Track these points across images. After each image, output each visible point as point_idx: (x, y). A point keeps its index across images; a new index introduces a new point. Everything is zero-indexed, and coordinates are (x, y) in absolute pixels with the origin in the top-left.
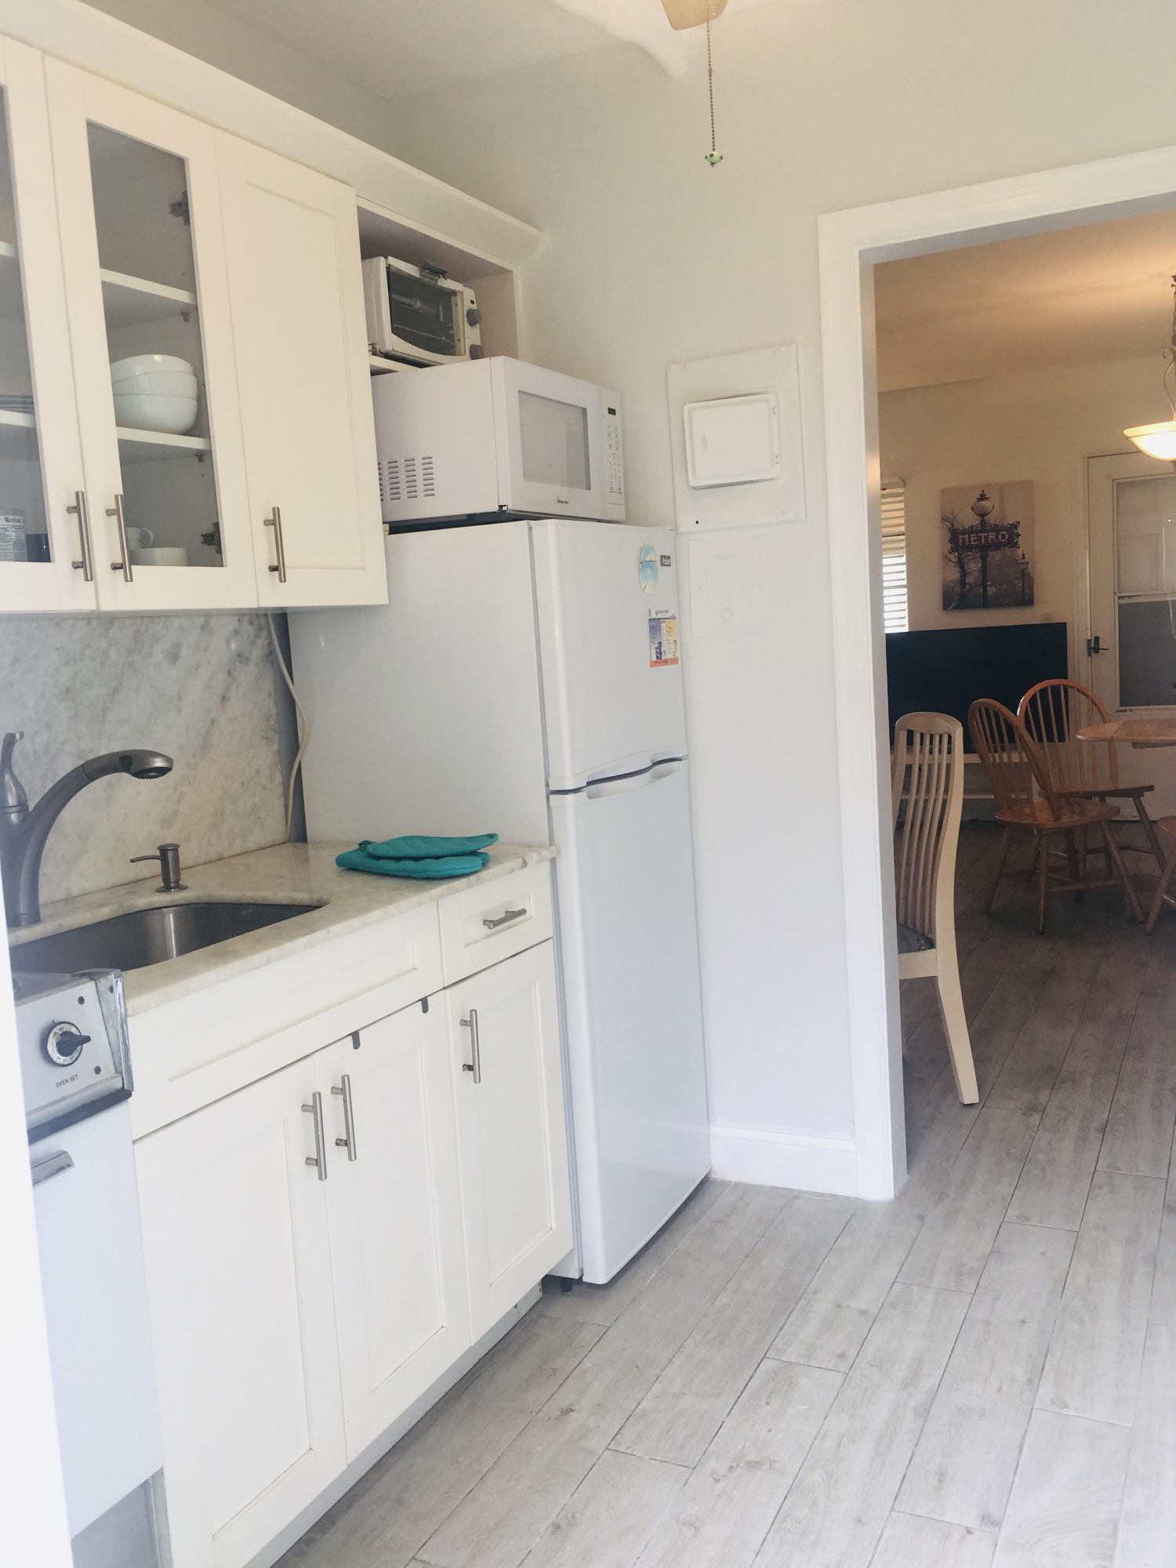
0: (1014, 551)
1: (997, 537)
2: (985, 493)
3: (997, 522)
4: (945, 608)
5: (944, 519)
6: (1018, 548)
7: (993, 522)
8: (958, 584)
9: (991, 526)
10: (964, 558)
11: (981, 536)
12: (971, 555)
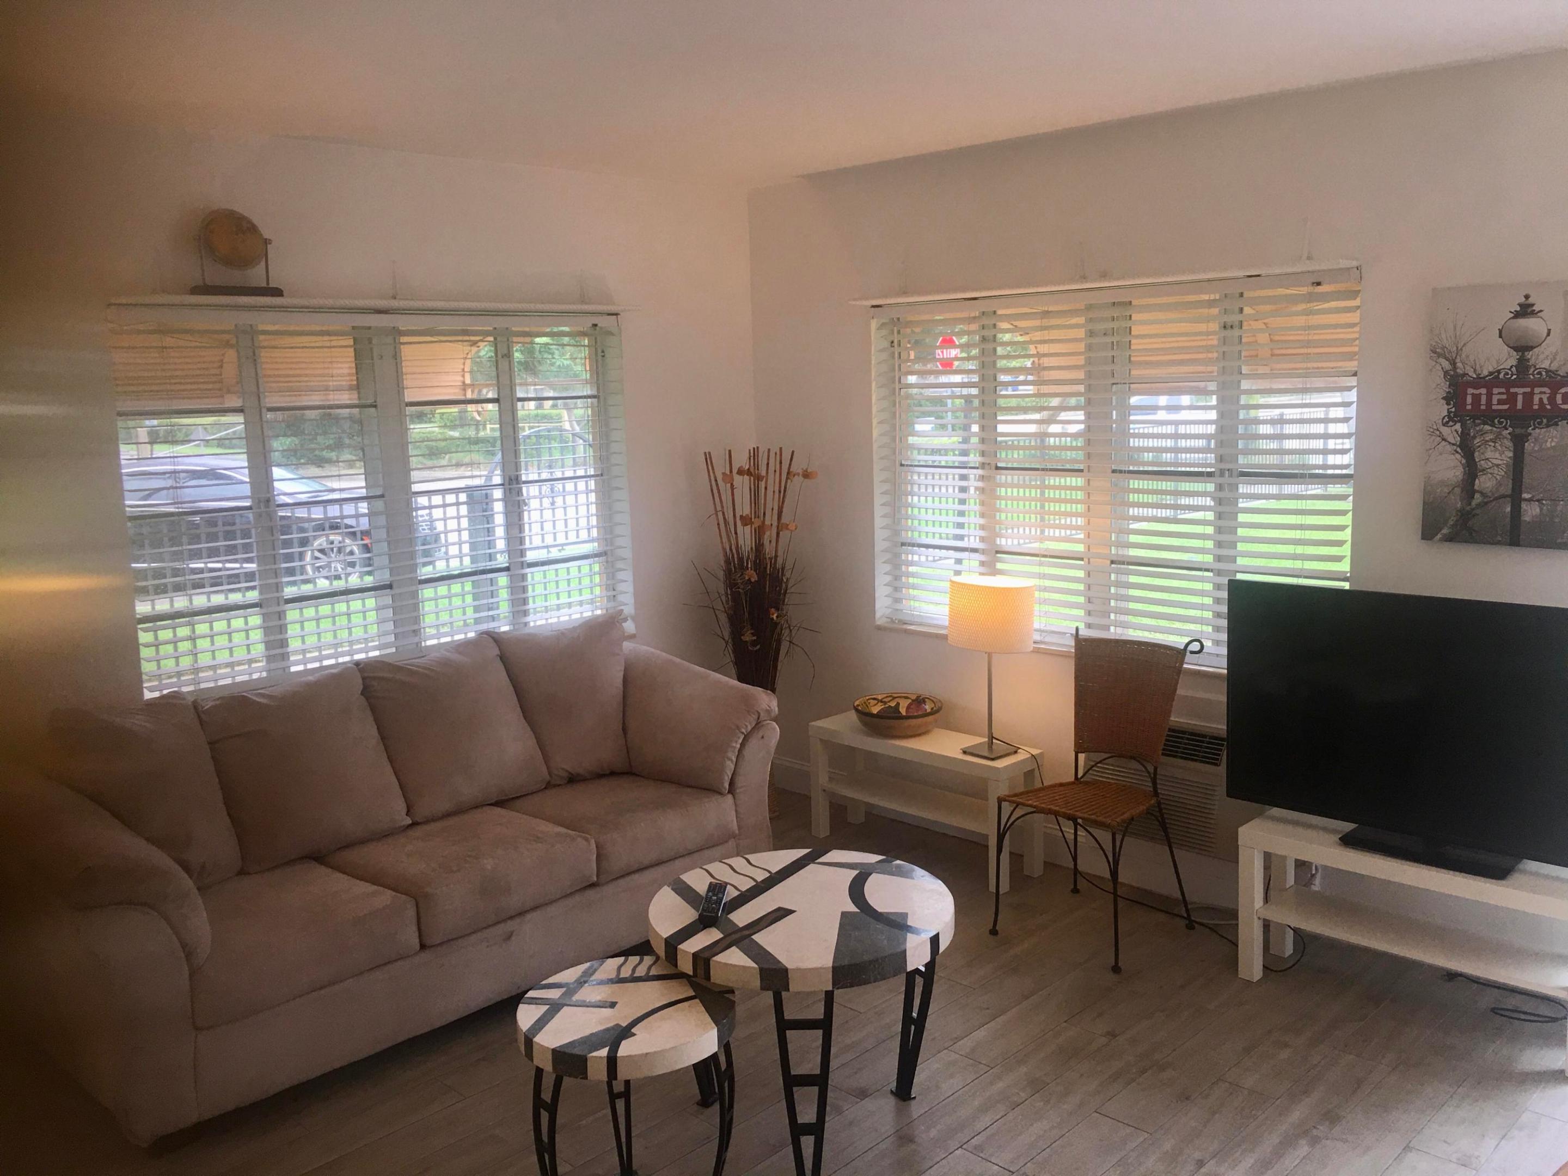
1: (1552, 399)
2: (1531, 301)
3: (1554, 367)
4: (1429, 532)
5: (1437, 352)
7: (1546, 365)
8: (1458, 490)
9: (1540, 373)
10: (1474, 437)
11: (1516, 394)
12: (1491, 431)
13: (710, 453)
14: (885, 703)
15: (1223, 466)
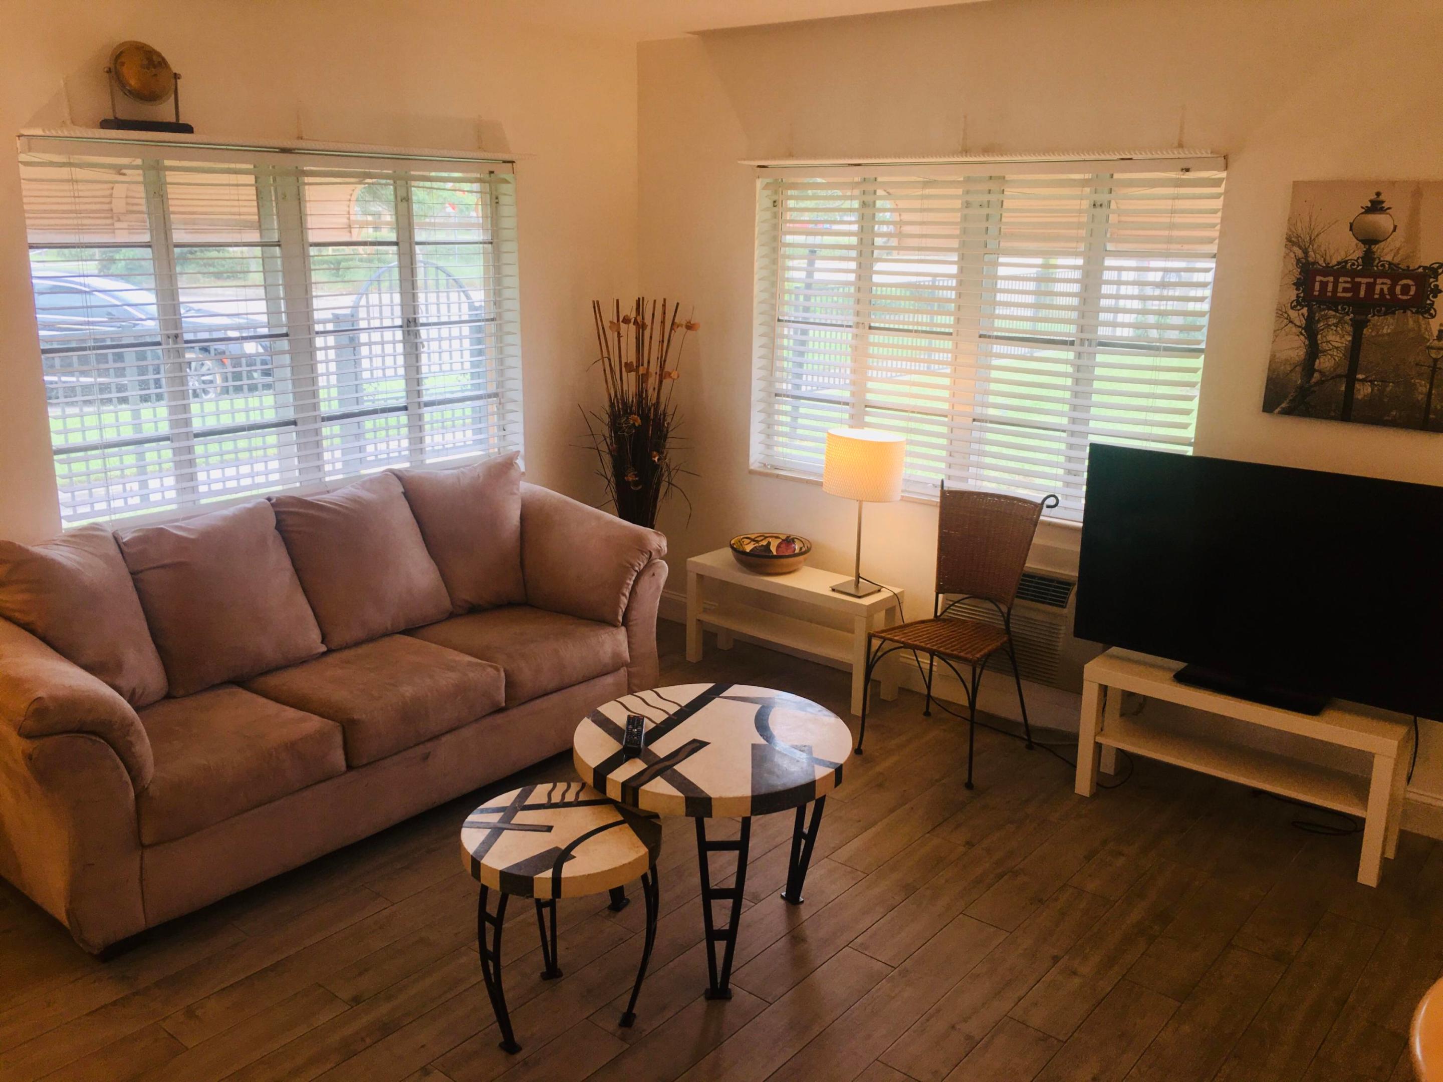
0: (1422, 322)
1: (1392, 290)
2: (1382, 198)
3: (1396, 261)
4: (1269, 406)
5: (1292, 241)
6: (1433, 317)
7: (1389, 258)
8: (1298, 369)
9: (1383, 265)
10: (1319, 321)
11: (1360, 283)
12: (1334, 317)
13: (598, 302)
14: (758, 542)
15: (1084, 336)
